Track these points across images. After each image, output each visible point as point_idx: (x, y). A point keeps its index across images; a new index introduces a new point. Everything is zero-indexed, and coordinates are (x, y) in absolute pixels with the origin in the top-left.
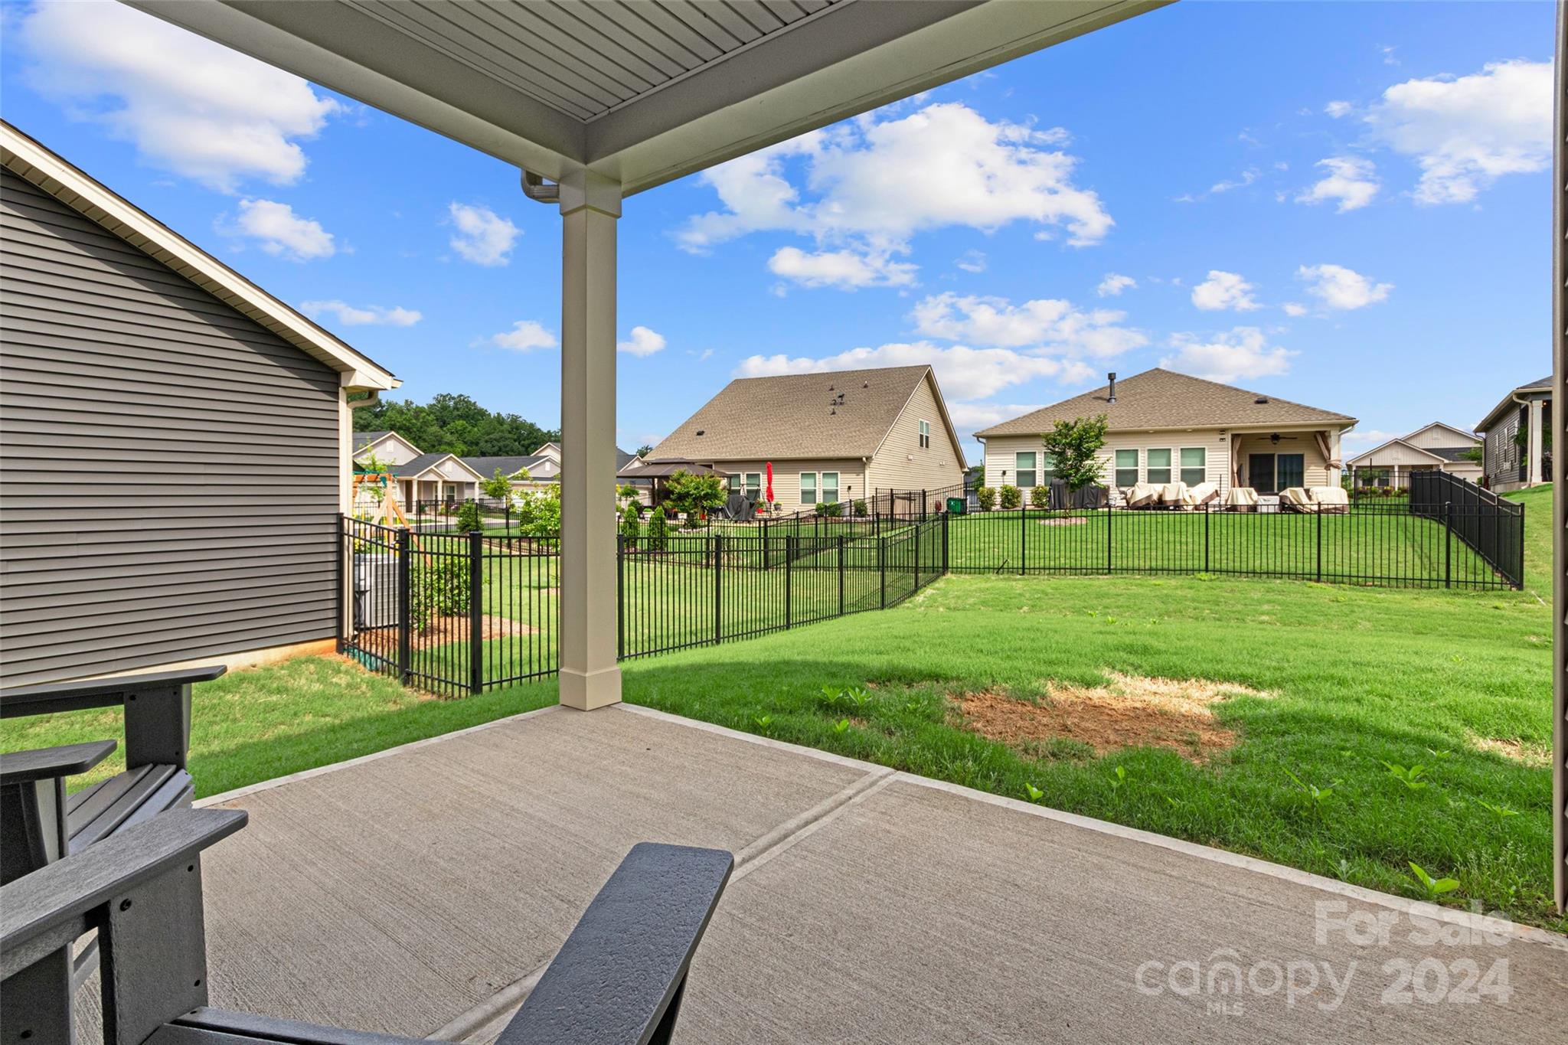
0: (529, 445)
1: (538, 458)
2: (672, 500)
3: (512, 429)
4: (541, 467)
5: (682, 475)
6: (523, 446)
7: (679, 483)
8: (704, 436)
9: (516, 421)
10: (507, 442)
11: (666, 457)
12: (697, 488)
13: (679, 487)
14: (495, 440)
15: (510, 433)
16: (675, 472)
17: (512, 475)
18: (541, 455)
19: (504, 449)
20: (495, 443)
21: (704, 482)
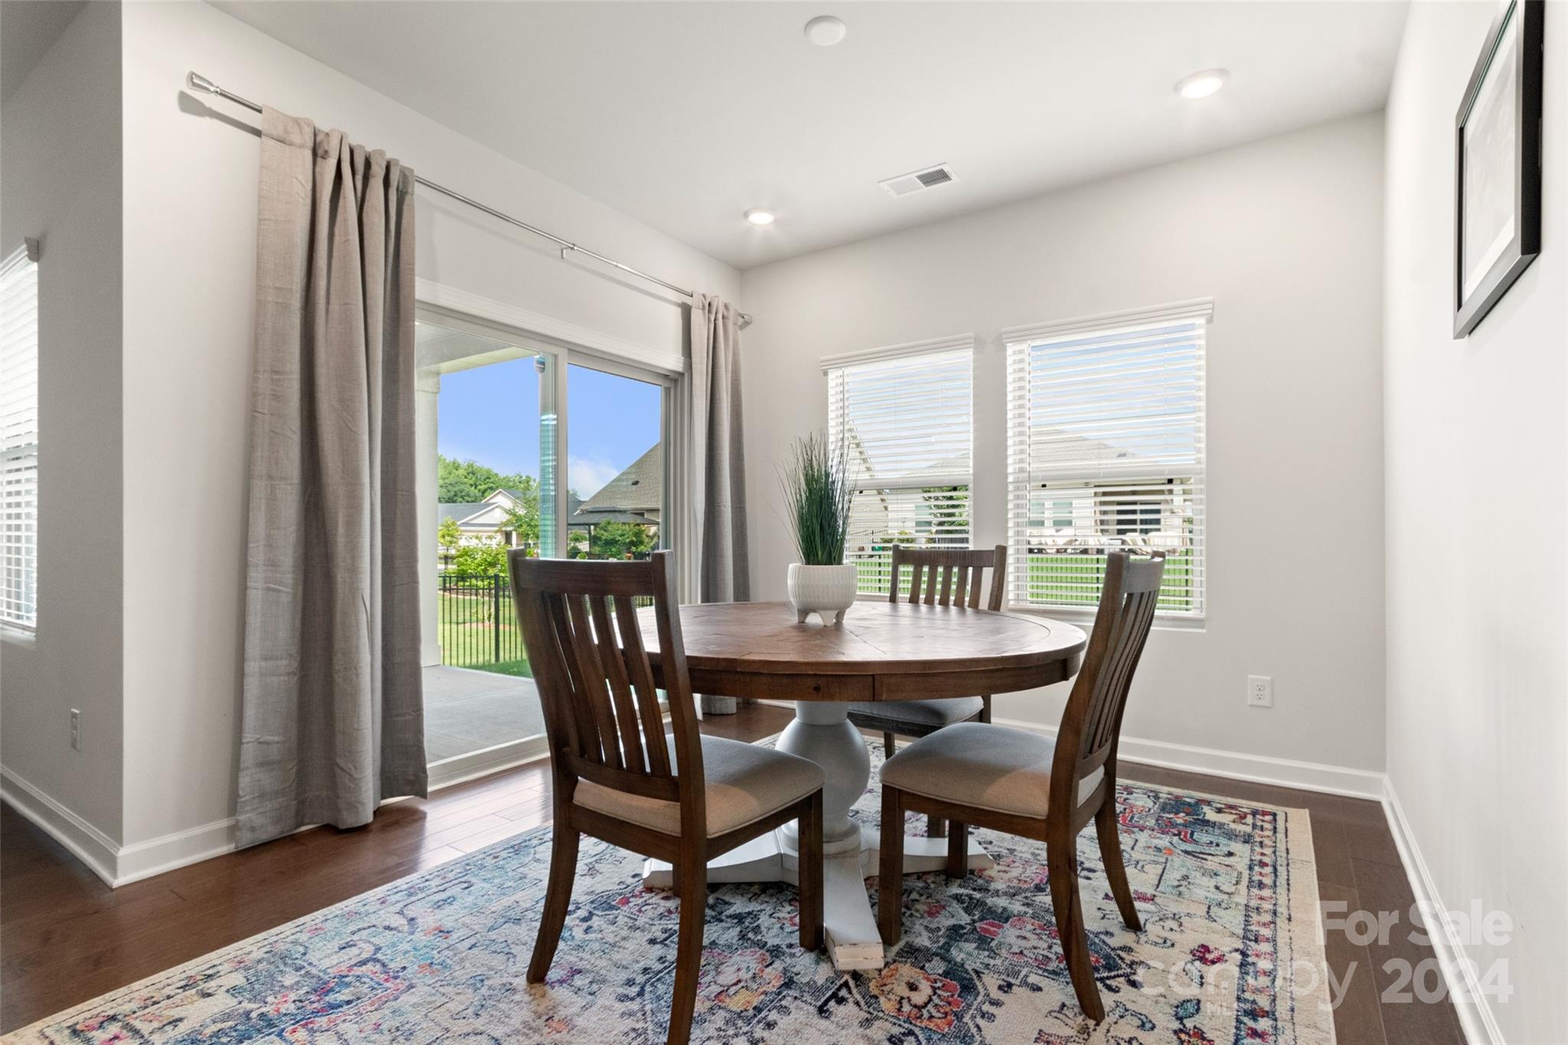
0: (485, 490)
1: (487, 505)
2: (599, 546)
3: (469, 474)
4: (490, 514)
5: (609, 523)
6: (479, 491)
7: (605, 531)
8: (639, 485)
9: (472, 465)
10: (462, 487)
11: (601, 506)
12: (622, 535)
13: (605, 534)
14: (451, 485)
15: (466, 477)
16: (603, 519)
17: (463, 521)
18: (491, 501)
19: (459, 494)
20: (450, 488)
21: (630, 531)
